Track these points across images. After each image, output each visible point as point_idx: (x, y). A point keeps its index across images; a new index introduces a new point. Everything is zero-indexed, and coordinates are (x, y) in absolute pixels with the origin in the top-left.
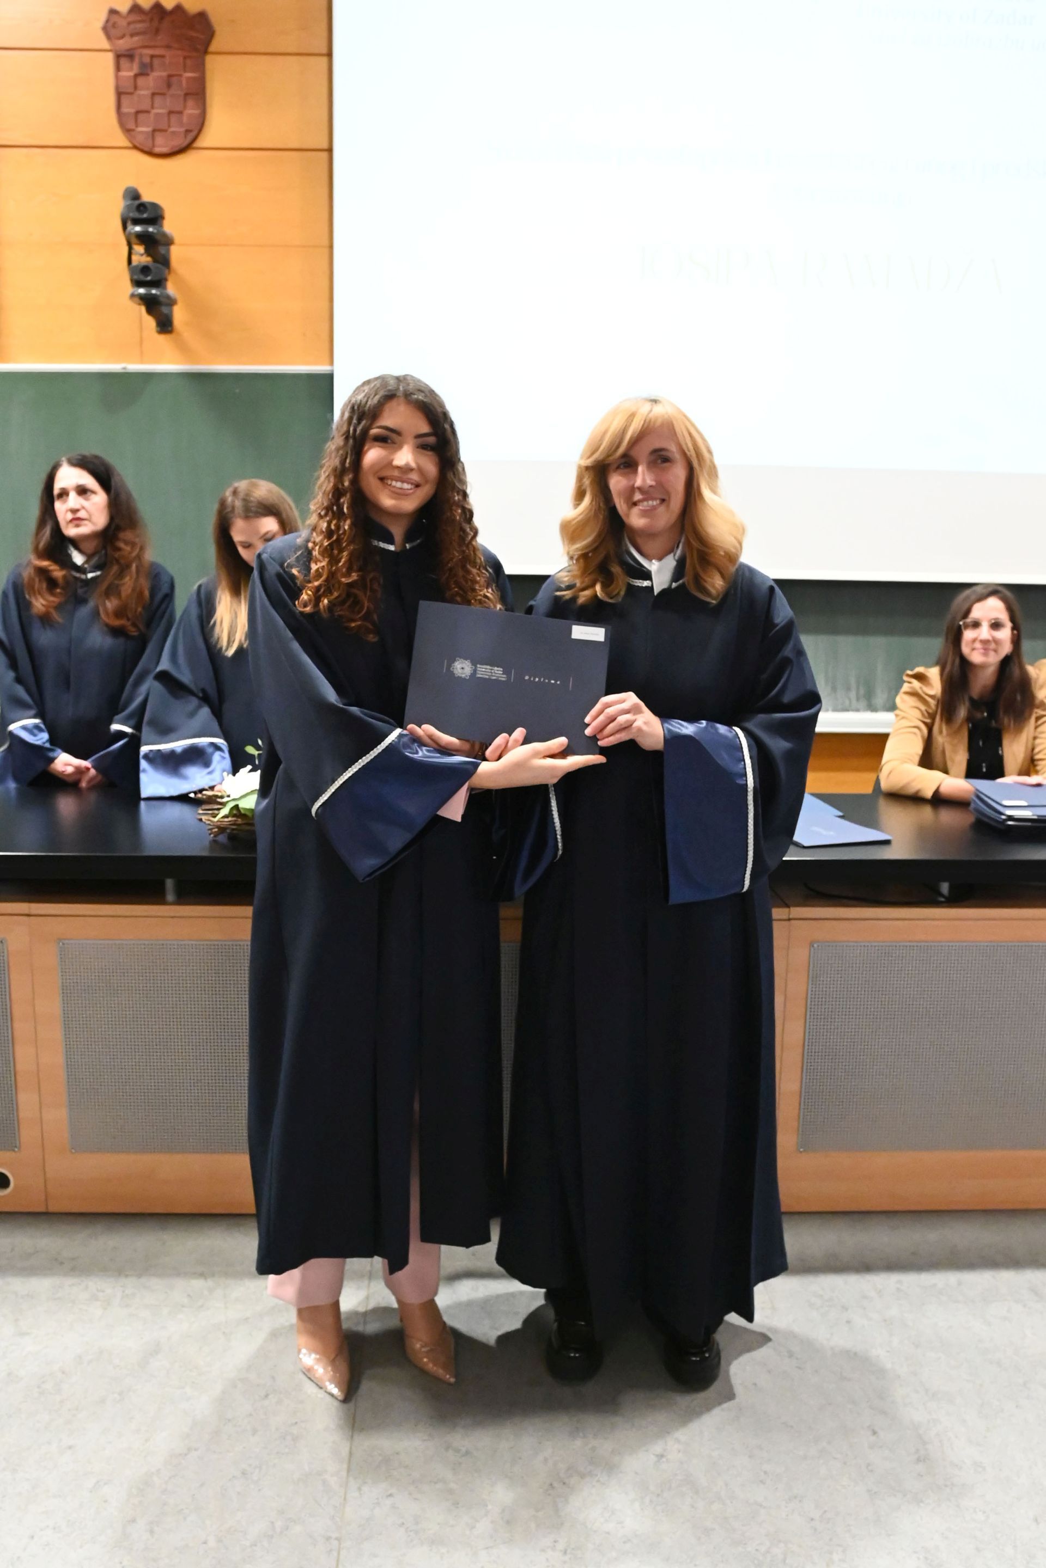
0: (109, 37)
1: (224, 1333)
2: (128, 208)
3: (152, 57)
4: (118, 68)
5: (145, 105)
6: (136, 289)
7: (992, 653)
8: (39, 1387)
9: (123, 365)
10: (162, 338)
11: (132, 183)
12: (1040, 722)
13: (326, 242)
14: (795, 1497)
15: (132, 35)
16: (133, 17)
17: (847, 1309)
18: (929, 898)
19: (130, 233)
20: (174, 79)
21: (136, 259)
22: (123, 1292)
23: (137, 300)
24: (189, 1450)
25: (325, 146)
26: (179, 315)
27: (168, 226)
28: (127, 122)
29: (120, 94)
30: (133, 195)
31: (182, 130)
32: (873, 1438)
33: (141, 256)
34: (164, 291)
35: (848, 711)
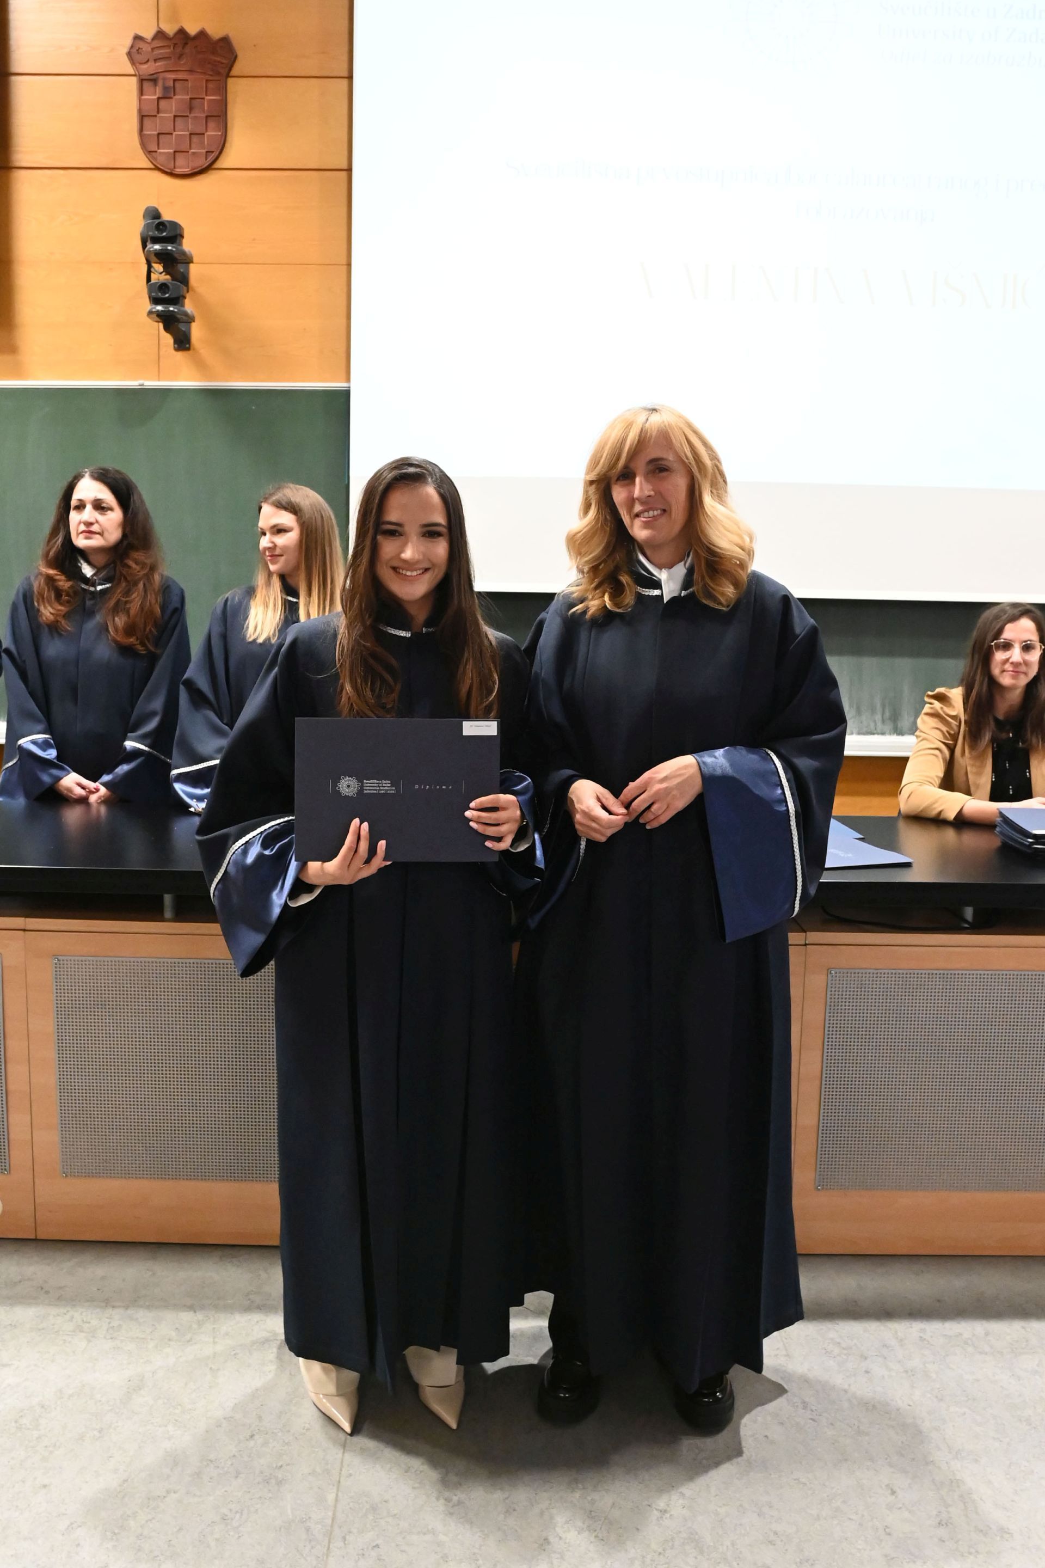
0: (133, 62)
1: (211, 1368)
2: (147, 226)
3: (175, 80)
4: (141, 92)
5: (169, 128)
6: (154, 306)
7: (1022, 676)
8: (16, 1422)
9: (141, 382)
10: (180, 354)
11: (153, 204)
13: (344, 261)
14: (807, 1561)
15: (155, 60)
16: (157, 43)
17: (866, 1358)
18: (953, 925)
19: (149, 251)
20: (196, 102)
21: (154, 277)
22: (109, 1323)
23: (155, 316)
24: (168, 1492)
25: (345, 166)
26: (197, 332)
27: (187, 245)
28: (148, 144)
29: (142, 117)
30: (153, 214)
31: (204, 151)
32: (891, 1498)
33: (159, 275)
34: (182, 309)
35: (874, 734)
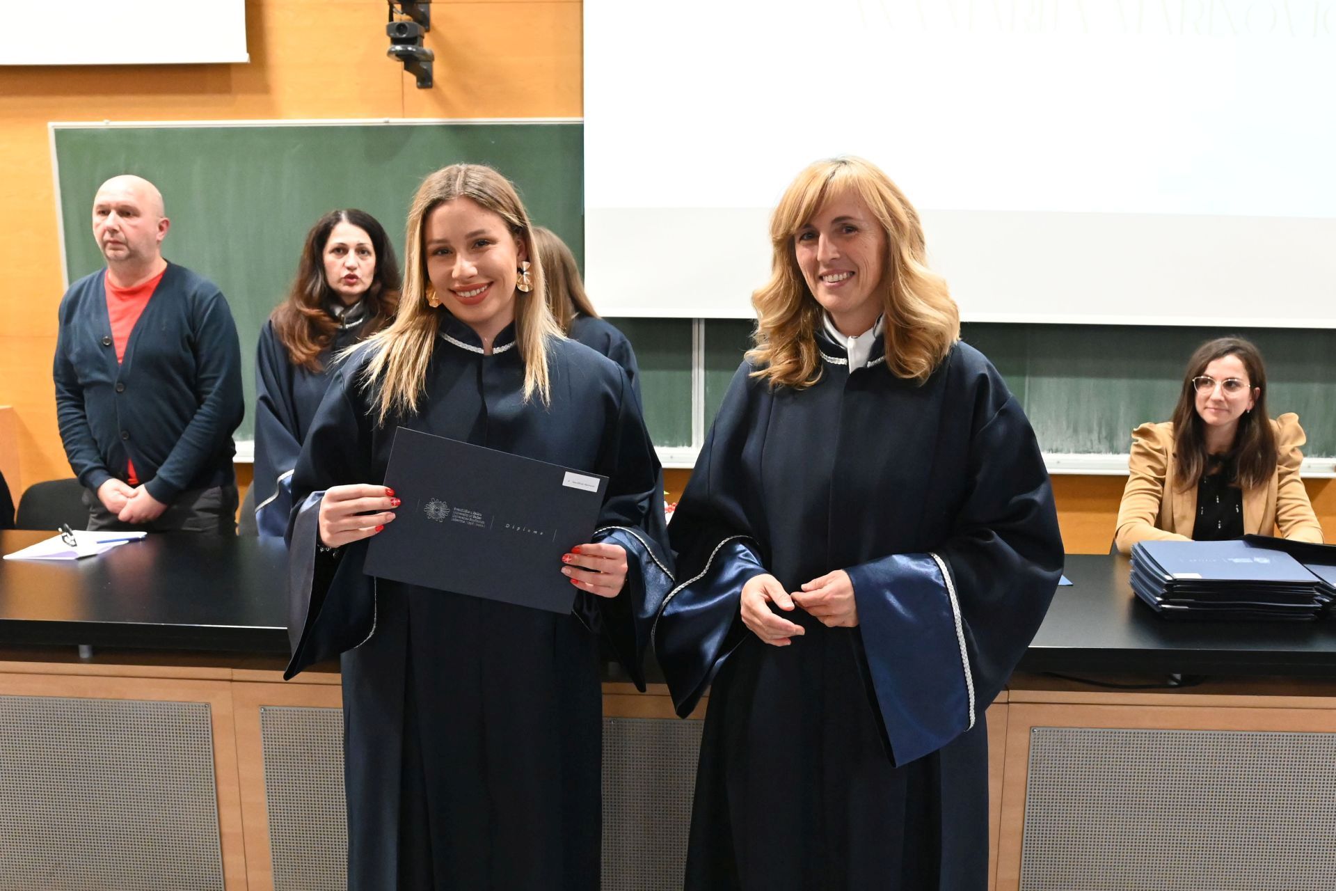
6: (393, 46)
7: (1225, 413)
9: (386, 119)
10: (423, 93)
12: (1283, 482)
21: (396, 18)
23: (394, 55)
34: (419, 48)
35: (1090, 452)
